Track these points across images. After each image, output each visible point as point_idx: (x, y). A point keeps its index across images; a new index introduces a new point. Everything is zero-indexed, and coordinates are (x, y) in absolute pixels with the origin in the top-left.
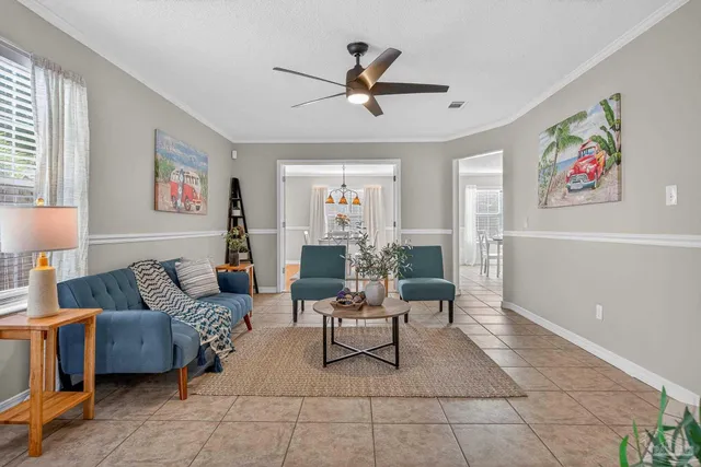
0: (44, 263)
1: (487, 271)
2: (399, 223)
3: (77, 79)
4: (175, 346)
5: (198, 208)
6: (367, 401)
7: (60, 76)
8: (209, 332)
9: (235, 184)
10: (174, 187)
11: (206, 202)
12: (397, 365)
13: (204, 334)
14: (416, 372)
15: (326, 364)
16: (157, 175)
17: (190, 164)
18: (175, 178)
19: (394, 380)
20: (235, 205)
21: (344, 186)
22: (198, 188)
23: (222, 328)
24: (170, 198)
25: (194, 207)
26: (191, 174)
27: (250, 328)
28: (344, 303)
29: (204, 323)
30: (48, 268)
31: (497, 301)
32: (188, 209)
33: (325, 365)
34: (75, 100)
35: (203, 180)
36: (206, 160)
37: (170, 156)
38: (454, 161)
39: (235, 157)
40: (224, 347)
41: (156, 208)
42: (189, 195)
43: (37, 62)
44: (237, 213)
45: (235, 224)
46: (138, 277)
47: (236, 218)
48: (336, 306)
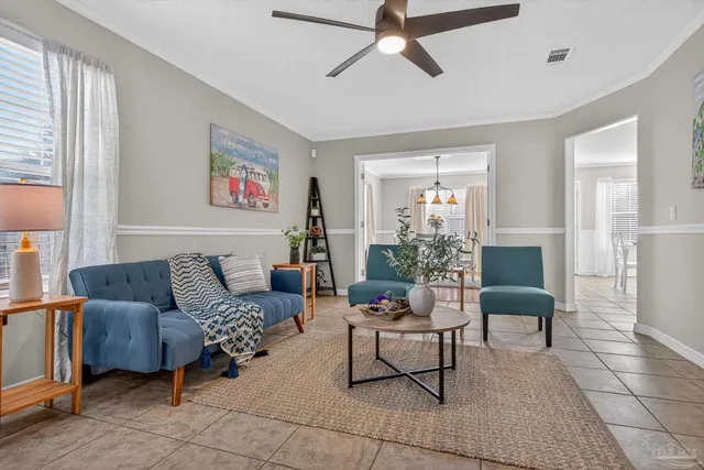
0: (26, 244)
1: (624, 284)
2: (493, 222)
3: (102, 66)
4: (164, 345)
5: (266, 206)
6: (374, 446)
7: (79, 62)
8: (219, 332)
9: (314, 183)
10: (234, 183)
11: (277, 201)
12: (441, 399)
13: (212, 333)
14: (465, 412)
15: (351, 384)
16: (212, 169)
17: (255, 160)
18: (234, 173)
19: (429, 420)
20: (315, 205)
21: (438, 183)
22: (266, 185)
23: (243, 329)
24: (228, 193)
25: (259, 204)
26: (257, 170)
27: (301, 331)
28: (377, 310)
29: (216, 322)
30: (30, 250)
31: (628, 322)
32: (253, 206)
33: (351, 386)
34: (98, 89)
35: (272, 177)
36: (275, 156)
37: (228, 151)
38: (568, 141)
39: (314, 155)
40: (242, 350)
41: (211, 203)
42: (252, 191)
43: (49, 46)
44: (315, 212)
45: (315, 223)
46: (172, 269)
47: (315, 219)
48: (366, 312)
